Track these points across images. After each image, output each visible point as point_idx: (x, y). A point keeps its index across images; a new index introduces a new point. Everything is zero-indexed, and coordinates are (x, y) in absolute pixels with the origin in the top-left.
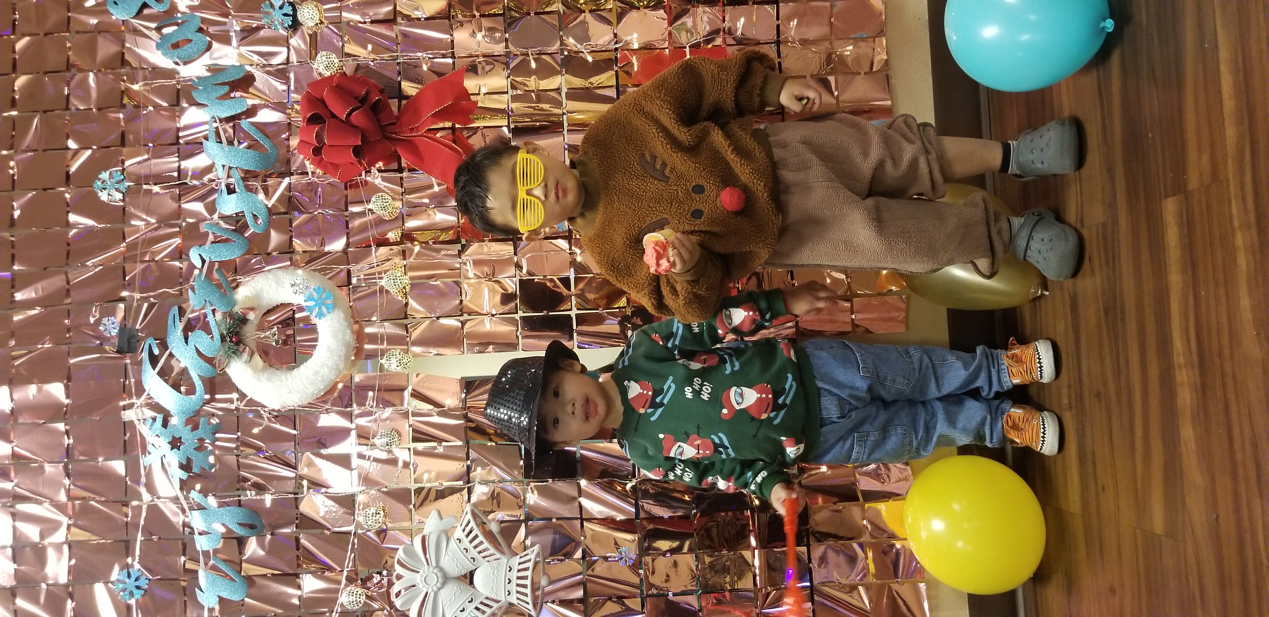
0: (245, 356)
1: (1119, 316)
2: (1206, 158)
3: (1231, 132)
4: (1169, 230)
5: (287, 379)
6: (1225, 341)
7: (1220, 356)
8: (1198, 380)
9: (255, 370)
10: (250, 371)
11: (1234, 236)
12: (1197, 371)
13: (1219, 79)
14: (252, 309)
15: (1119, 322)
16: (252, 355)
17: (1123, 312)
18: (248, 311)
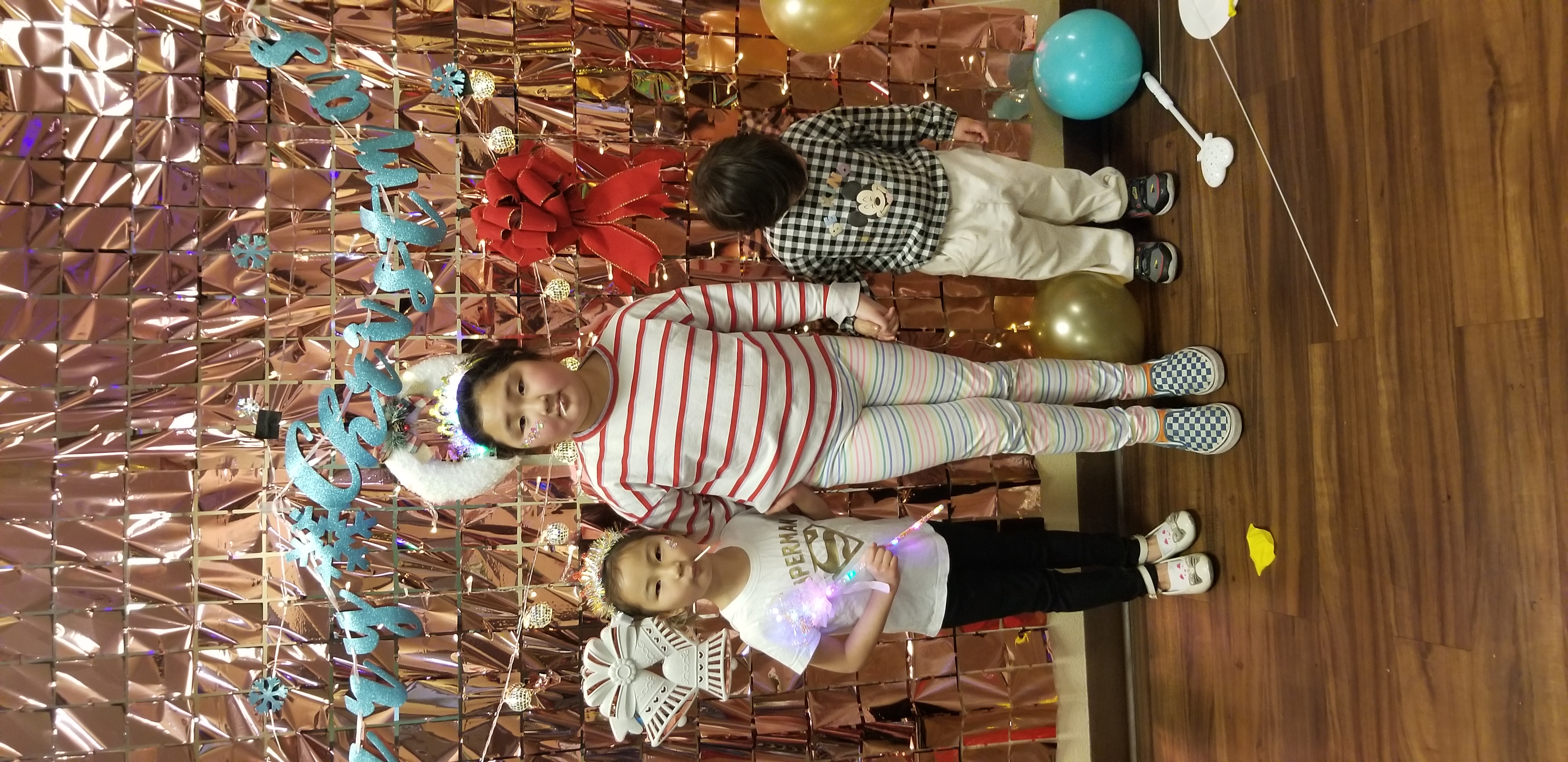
0: (411, 446)
1: (1258, 434)
2: (1353, 317)
3: (1378, 302)
4: (1314, 370)
5: (457, 471)
6: (1366, 463)
7: (1360, 473)
8: (1338, 491)
9: (422, 461)
10: (416, 462)
11: (1377, 381)
12: (1337, 483)
13: (1369, 259)
14: (422, 396)
15: (1259, 440)
16: (419, 444)
17: (1262, 431)
18: (417, 398)
